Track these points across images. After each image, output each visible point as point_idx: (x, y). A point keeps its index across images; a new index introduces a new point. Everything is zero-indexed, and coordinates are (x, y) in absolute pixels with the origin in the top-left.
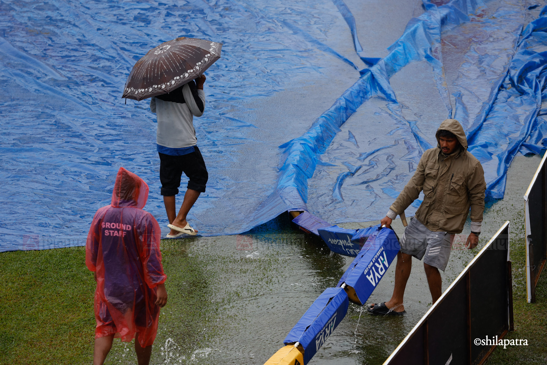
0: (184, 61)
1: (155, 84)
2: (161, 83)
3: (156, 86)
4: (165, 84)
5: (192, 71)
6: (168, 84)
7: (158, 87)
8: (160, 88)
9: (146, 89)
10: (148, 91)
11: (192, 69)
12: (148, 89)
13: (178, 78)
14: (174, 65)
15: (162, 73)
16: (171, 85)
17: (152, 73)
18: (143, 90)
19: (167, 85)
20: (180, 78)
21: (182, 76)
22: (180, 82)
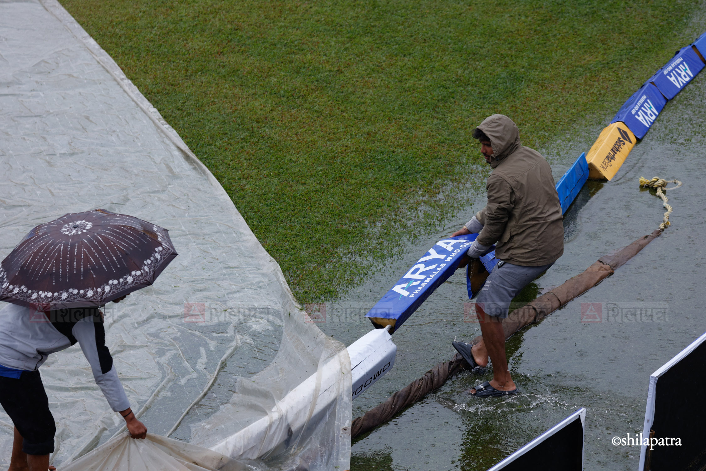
0: (125, 255)
1: (74, 288)
2: (85, 287)
3: (75, 291)
4: (93, 290)
5: (138, 273)
6: (99, 290)
7: (79, 293)
8: (84, 296)
9: (56, 294)
10: (59, 297)
11: (140, 270)
12: (60, 295)
13: (115, 282)
14: (107, 258)
15: (86, 271)
16: (103, 292)
17: (68, 268)
18: (50, 294)
19: (97, 292)
20: (119, 282)
21: (121, 280)
22: (119, 290)
